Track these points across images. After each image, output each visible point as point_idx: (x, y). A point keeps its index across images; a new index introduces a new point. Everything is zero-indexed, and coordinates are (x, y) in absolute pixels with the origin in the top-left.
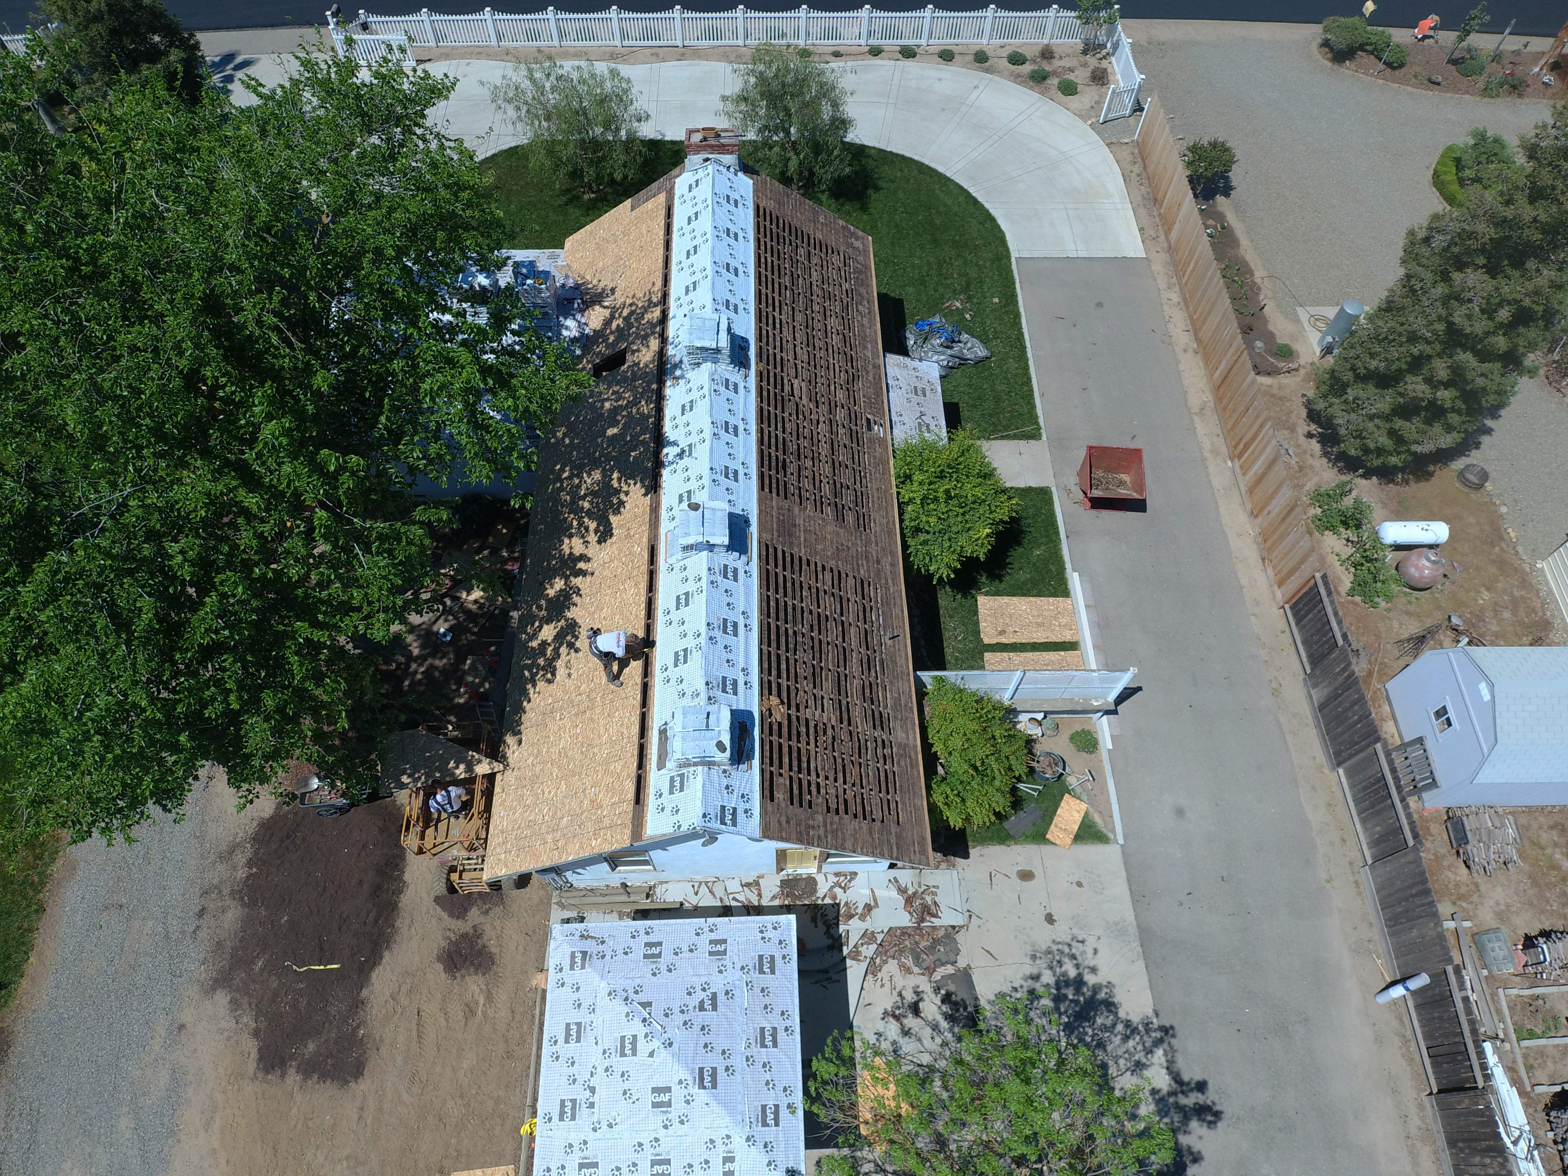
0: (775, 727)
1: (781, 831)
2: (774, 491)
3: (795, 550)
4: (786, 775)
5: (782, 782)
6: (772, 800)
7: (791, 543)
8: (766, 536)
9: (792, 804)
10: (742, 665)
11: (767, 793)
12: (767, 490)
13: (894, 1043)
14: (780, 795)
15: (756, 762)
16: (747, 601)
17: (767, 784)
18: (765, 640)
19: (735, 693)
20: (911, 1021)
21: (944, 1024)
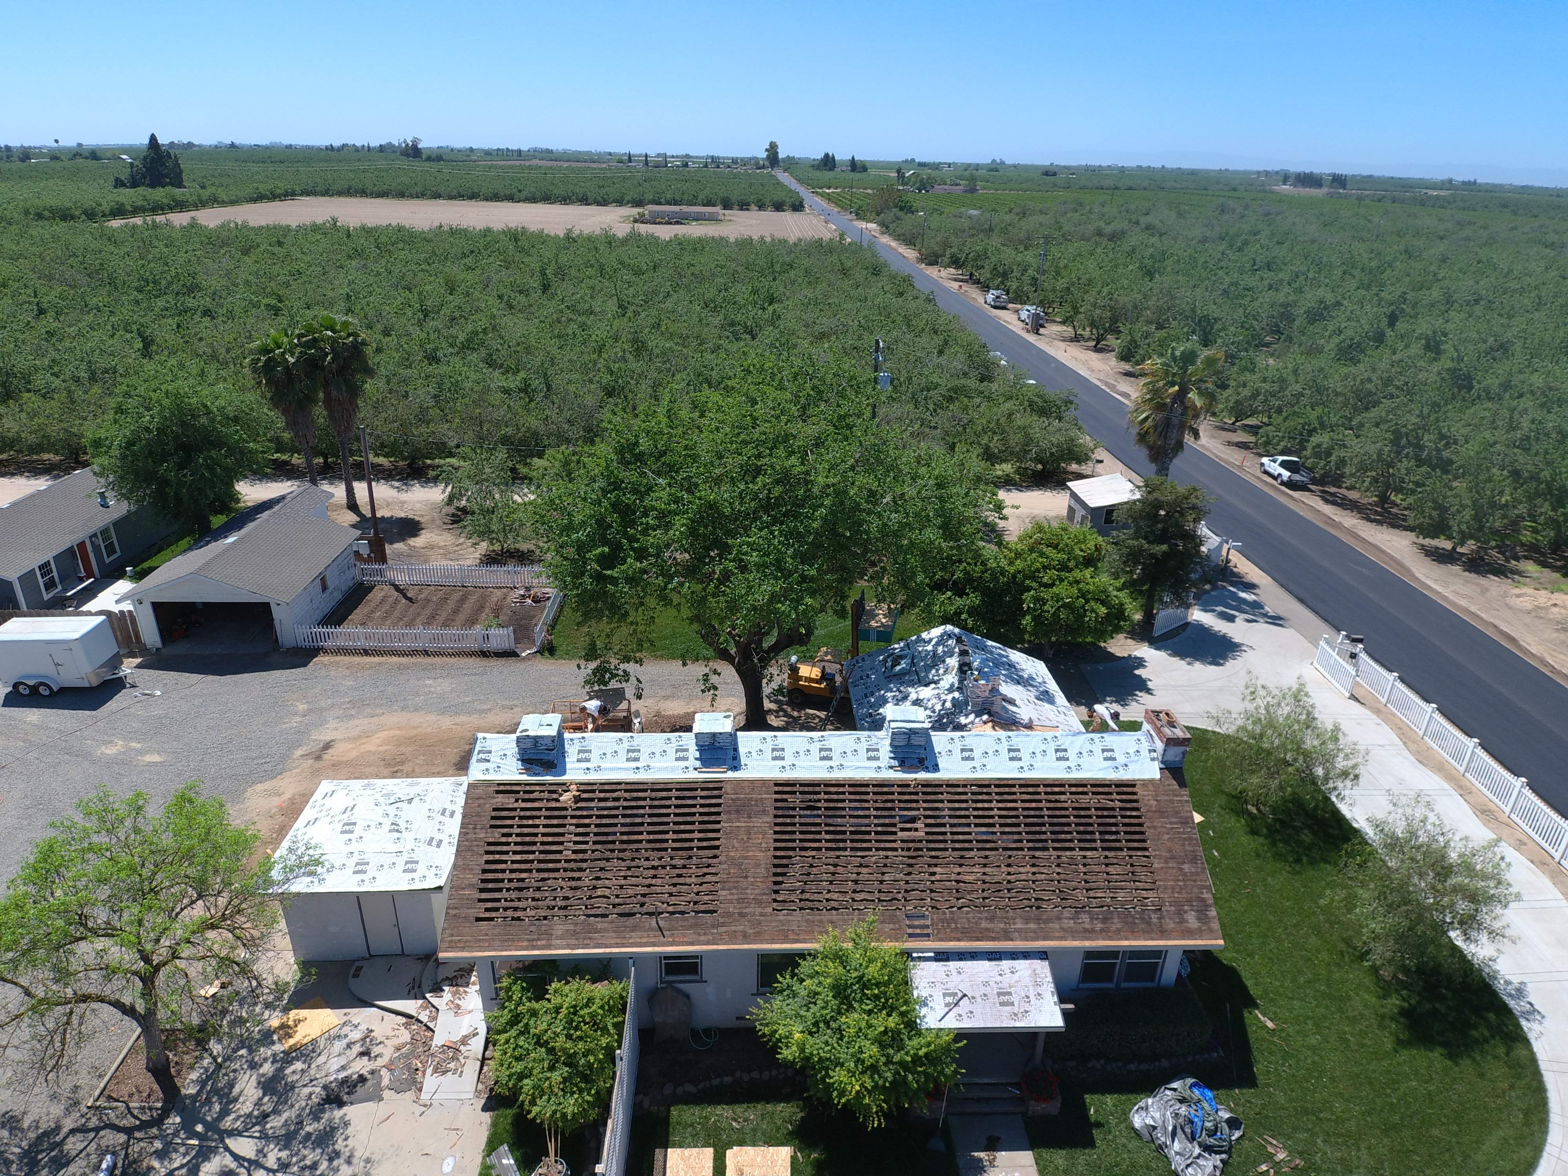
0: (555, 796)
1: (472, 799)
2: (779, 796)
3: (723, 817)
4: (516, 805)
5: (508, 801)
6: (498, 792)
7: (730, 812)
8: (728, 788)
9: (494, 810)
10: (603, 765)
11: (501, 788)
12: (777, 789)
13: (346, 1036)
14: (501, 800)
15: (524, 777)
16: (660, 770)
17: (508, 788)
18: (629, 787)
19: (579, 761)
20: (357, 1048)
21: (342, 1075)
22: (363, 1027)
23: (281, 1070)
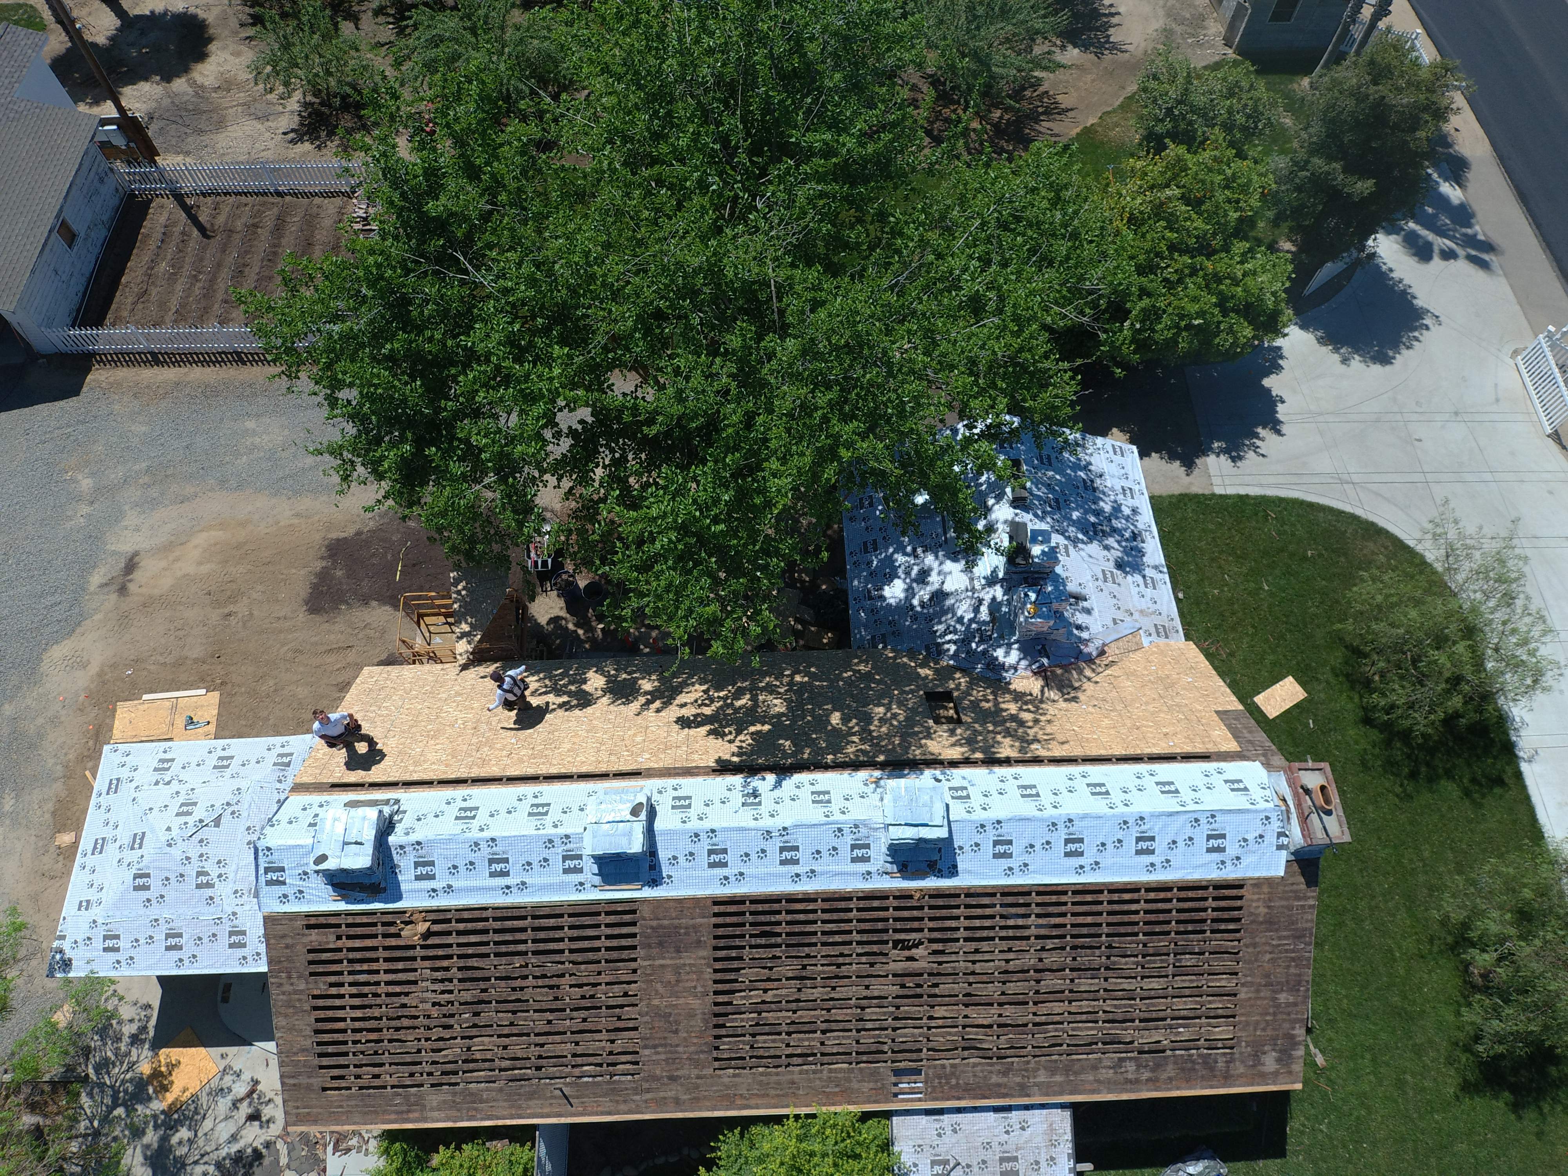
0: (392, 930)
1: (275, 937)
2: (720, 920)
3: (640, 952)
4: (339, 944)
5: (329, 939)
6: (309, 927)
7: (649, 946)
8: (645, 911)
9: (310, 951)
10: (455, 884)
11: (313, 921)
12: (717, 909)
14: (315, 937)
15: (342, 906)
16: (543, 888)
17: (322, 920)
18: (499, 914)
20: (245, 1109)
22: (246, 1076)
23: (164, 1139)
